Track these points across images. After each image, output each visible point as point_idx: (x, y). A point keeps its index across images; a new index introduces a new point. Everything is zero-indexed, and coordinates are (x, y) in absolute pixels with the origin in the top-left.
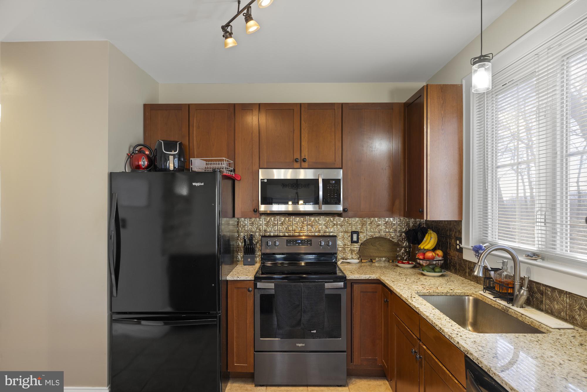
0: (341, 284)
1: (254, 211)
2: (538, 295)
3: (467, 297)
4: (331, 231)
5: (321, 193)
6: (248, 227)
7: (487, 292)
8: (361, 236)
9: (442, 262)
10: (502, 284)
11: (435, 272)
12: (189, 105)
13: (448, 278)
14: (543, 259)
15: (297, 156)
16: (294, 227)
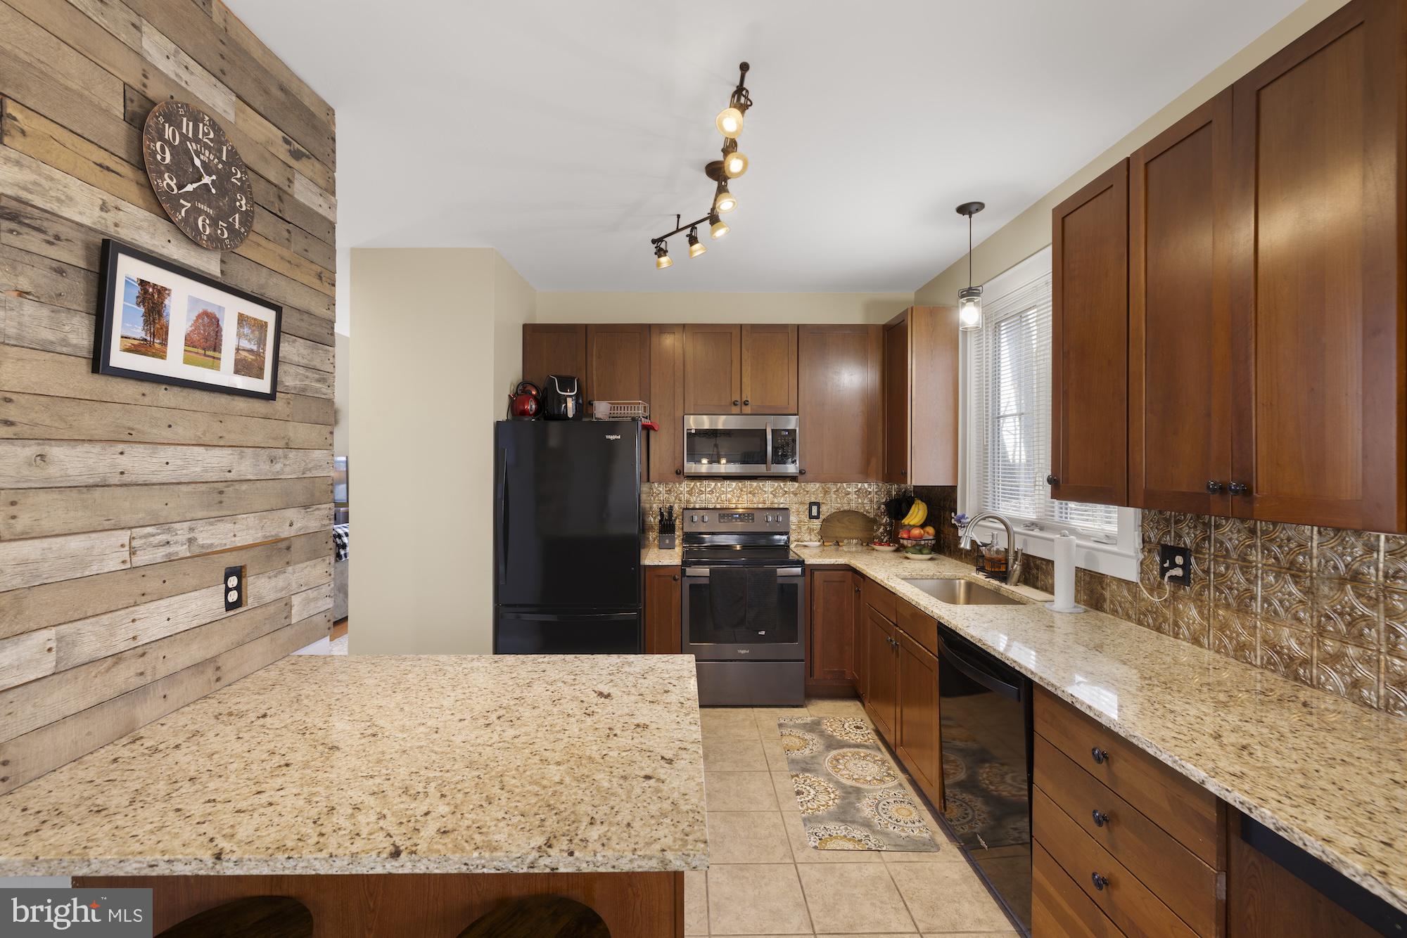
0: (798, 570)
1: (677, 473)
2: (1035, 571)
3: (957, 581)
4: (781, 501)
5: (769, 448)
6: (664, 496)
7: (981, 573)
8: (823, 508)
9: (933, 542)
10: (993, 562)
11: (922, 554)
12: (586, 325)
13: (939, 561)
14: (1042, 529)
15: (736, 397)
16: (729, 496)
